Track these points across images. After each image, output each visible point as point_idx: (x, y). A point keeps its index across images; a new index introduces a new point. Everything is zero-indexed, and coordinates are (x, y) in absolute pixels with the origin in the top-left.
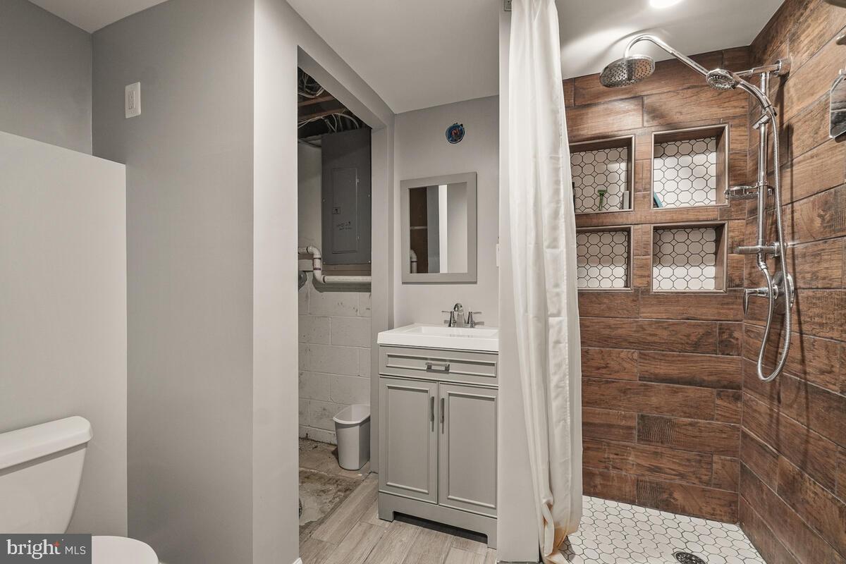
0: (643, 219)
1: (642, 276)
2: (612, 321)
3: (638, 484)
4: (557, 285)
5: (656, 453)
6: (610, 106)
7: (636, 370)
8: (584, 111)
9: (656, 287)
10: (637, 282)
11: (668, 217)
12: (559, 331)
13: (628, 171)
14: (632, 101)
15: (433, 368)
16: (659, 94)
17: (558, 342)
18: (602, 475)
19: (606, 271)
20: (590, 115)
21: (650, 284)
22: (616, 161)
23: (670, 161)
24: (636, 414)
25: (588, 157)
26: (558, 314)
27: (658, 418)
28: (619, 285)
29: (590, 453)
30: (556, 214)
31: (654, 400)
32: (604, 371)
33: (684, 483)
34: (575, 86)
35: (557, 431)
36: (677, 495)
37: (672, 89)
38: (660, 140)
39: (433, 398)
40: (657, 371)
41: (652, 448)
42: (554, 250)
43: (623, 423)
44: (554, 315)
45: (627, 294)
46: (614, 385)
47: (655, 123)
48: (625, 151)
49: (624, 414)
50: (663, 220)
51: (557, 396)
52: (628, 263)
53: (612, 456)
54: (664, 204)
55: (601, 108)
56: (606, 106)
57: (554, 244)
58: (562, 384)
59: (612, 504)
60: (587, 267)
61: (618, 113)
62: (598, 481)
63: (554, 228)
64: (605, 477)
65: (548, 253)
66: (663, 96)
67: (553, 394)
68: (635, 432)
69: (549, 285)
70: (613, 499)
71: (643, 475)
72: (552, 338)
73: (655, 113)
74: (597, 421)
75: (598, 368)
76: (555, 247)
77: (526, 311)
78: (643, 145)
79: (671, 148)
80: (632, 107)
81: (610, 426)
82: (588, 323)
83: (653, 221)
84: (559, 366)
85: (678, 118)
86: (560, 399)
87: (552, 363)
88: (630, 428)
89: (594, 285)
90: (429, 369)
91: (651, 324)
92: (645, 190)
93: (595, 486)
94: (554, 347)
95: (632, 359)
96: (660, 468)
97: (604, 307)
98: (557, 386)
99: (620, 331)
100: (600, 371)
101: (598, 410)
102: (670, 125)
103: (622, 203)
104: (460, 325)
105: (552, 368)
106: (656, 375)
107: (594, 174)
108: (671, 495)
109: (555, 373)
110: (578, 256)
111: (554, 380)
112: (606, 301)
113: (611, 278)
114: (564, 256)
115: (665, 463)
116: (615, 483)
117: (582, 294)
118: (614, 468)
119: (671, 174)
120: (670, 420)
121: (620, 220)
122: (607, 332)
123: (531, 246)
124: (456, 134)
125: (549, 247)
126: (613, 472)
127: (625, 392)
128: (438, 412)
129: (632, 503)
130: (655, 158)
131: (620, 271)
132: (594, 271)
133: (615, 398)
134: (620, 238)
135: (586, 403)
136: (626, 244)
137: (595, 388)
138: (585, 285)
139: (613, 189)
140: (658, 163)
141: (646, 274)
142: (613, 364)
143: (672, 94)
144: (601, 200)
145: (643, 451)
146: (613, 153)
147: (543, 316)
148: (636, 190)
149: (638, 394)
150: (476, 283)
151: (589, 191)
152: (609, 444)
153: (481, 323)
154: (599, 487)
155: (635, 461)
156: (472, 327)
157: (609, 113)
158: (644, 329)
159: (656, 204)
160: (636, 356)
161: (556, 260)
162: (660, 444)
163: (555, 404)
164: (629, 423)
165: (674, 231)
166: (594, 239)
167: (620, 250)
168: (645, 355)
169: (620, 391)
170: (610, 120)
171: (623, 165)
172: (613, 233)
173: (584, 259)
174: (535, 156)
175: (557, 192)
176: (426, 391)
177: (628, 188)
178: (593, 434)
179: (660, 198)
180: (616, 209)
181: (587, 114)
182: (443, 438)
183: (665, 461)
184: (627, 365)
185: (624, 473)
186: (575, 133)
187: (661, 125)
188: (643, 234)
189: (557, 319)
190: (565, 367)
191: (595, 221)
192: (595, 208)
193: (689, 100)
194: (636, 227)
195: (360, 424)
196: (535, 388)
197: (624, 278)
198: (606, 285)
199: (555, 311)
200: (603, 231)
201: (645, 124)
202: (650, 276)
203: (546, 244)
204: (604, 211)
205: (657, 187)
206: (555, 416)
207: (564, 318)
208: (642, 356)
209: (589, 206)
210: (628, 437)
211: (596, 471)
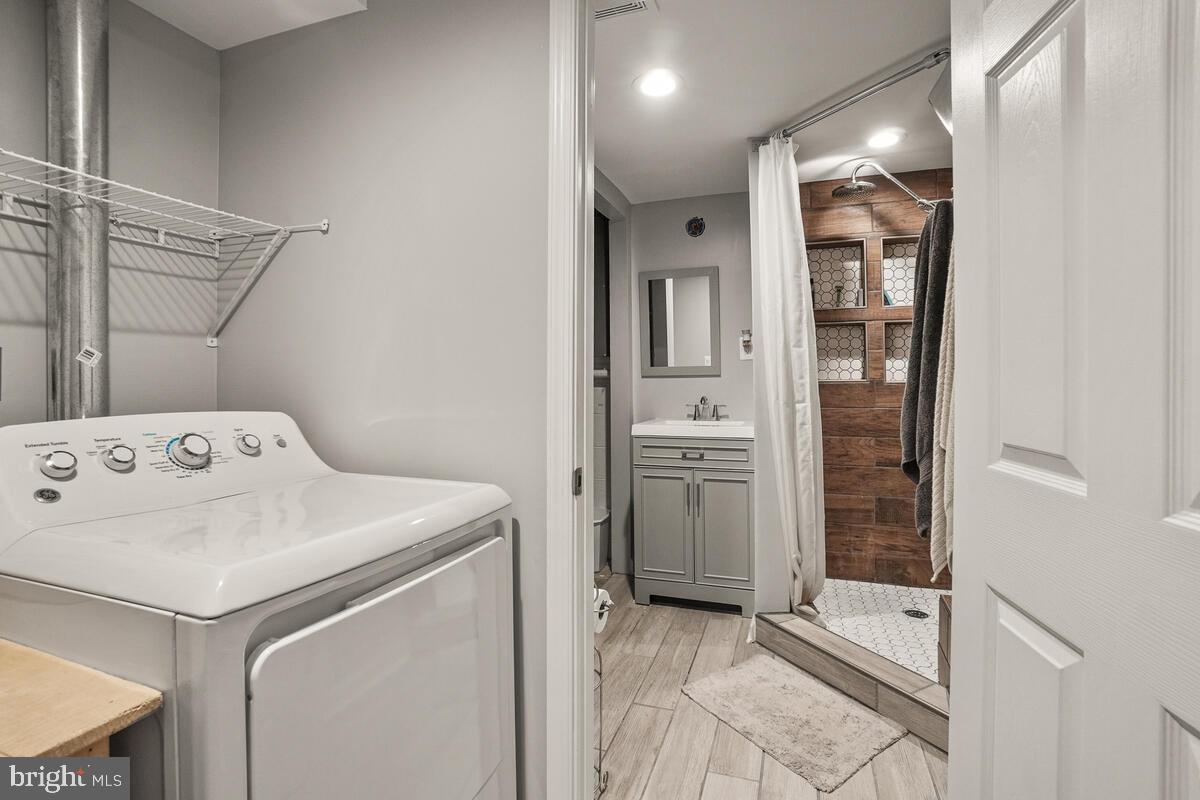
0: (876, 317)
1: (876, 369)
2: (851, 411)
3: (876, 562)
4: (802, 377)
5: (892, 533)
6: (843, 210)
7: (873, 456)
8: (820, 214)
9: (889, 379)
10: (872, 374)
11: (897, 315)
12: (805, 414)
13: (862, 269)
14: (863, 208)
15: (688, 456)
16: (884, 203)
17: (803, 424)
18: (844, 557)
19: (845, 363)
20: (825, 218)
21: (883, 376)
22: (851, 259)
23: (899, 262)
24: (873, 497)
25: (826, 254)
26: (803, 401)
27: (892, 500)
28: (857, 376)
29: (833, 538)
30: (800, 320)
31: (889, 484)
32: (845, 459)
33: (916, 558)
34: (811, 191)
35: (804, 499)
36: (910, 570)
37: (896, 199)
38: (886, 243)
39: (688, 485)
40: (891, 456)
41: (888, 528)
42: (798, 349)
43: (862, 507)
44: (799, 402)
45: (864, 386)
46: (853, 471)
47: (883, 229)
48: (859, 251)
49: (863, 498)
50: (893, 317)
51: (803, 469)
52: (865, 357)
53: (852, 539)
54: (894, 301)
55: (835, 211)
56: (839, 210)
57: (798, 344)
58: (807, 459)
59: (853, 583)
60: (828, 360)
61: (850, 217)
62: (841, 563)
63: (799, 331)
64: (847, 559)
65: (794, 352)
66: (889, 205)
67: (800, 467)
68: (873, 515)
69: (795, 378)
70: (854, 579)
71: (881, 554)
72: (799, 421)
73: (882, 220)
74: (839, 507)
75: (839, 456)
76: (800, 346)
77: (777, 398)
78: (874, 248)
79: (899, 249)
80: (862, 213)
81: (851, 511)
82: (828, 413)
83: (885, 317)
84: (805, 443)
85: (902, 225)
86: (805, 471)
87: (799, 441)
88: (868, 511)
89: (834, 377)
90: (684, 457)
91: (885, 412)
92: (877, 289)
93: (838, 569)
94: (801, 428)
95: (869, 447)
96: (895, 546)
97: (843, 397)
98: (803, 461)
99: (858, 420)
100: (841, 459)
101: (840, 496)
102: (896, 232)
103: (857, 299)
104: (705, 419)
105: (799, 446)
106: (891, 460)
107: (832, 271)
108: (905, 570)
109: (802, 450)
110: (819, 349)
111: (801, 455)
112: (845, 392)
113: (850, 370)
114: (807, 353)
115: (900, 542)
116: (856, 564)
117: (823, 386)
118: (855, 549)
119: (900, 273)
120: (903, 501)
121: (855, 317)
122: (846, 421)
123: (781, 346)
124: (696, 227)
125: (795, 346)
126: (854, 554)
127: (863, 477)
128: (693, 497)
129: (871, 581)
130: (884, 258)
131: (857, 364)
132: (834, 364)
133: (855, 484)
134: (856, 332)
135: (828, 489)
136: (862, 338)
137: (836, 476)
138: (824, 378)
139: (849, 286)
140: (887, 263)
141: (880, 366)
142: (853, 452)
143: (895, 204)
144: (839, 296)
145: (882, 532)
146: (848, 252)
147: (791, 402)
148: (869, 289)
149: (875, 478)
150: (719, 376)
151: (827, 287)
152: (850, 528)
153: (726, 417)
154: (842, 569)
155: (873, 542)
156: (717, 419)
157: (843, 216)
158: (879, 418)
159: (887, 302)
160: (872, 443)
161: (800, 357)
162: (895, 524)
163: (802, 476)
164: (868, 507)
165: (904, 326)
166: (833, 332)
167: (857, 343)
168: (881, 442)
169: (859, 477)
170: (845, 221)
171: (858, 264)
172: (850, 328)
173: (824, 352)
174: (782, 275)
175: (800, 303)
176: (682, 479)
177: (862, 286)
178: (836, 520)
179: (890, 295)
180: (852, 305)
181: (822, 216)
182: (699, 521)
183: (899, 539)
184: (864, 452)
185: (864, 554)
186: (813, 234)
187: (887, 230)
188: (875, 329)
189: (803, 405)
190: (810, 445)
191: (833, 317)
192: (833, 303)
193: (911, 210)
194: (870, 323)
195: (602, 523)
196: (785, 461)
197: (862, 370)
198: (845, 377)
199: (800, 399)
200: (842, 325)
201: (875, 229)
202: (883, 368)
203: (792, 344)
204: (841, 306)
205: (887, 286)
206: (802, 487)
207: (808, 403)
208: (879, 443)
209: (827, 301)
210: (867, 520)
211: (838, 554)
